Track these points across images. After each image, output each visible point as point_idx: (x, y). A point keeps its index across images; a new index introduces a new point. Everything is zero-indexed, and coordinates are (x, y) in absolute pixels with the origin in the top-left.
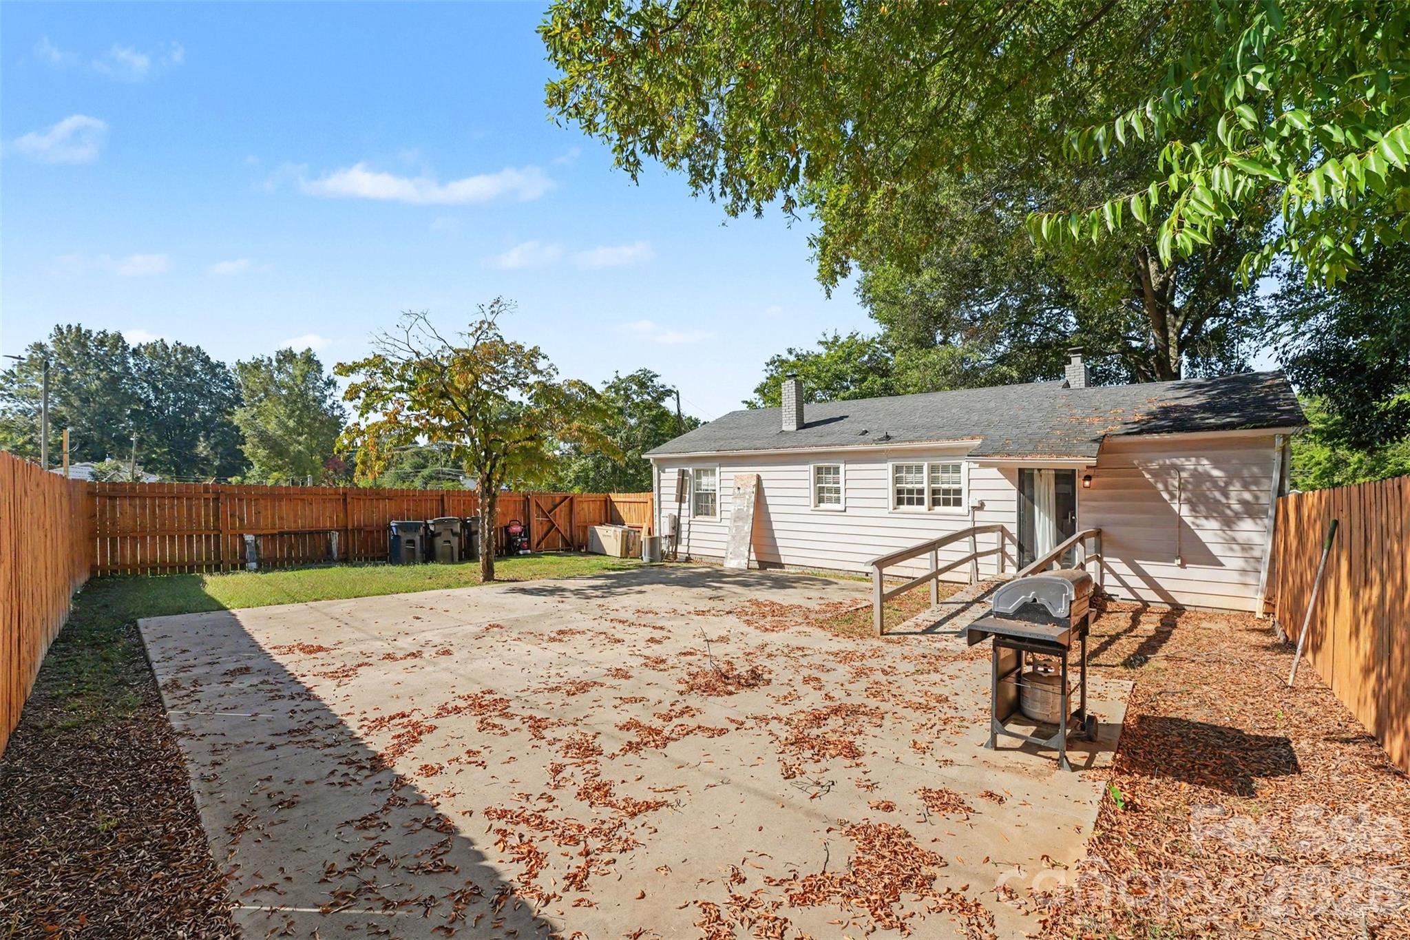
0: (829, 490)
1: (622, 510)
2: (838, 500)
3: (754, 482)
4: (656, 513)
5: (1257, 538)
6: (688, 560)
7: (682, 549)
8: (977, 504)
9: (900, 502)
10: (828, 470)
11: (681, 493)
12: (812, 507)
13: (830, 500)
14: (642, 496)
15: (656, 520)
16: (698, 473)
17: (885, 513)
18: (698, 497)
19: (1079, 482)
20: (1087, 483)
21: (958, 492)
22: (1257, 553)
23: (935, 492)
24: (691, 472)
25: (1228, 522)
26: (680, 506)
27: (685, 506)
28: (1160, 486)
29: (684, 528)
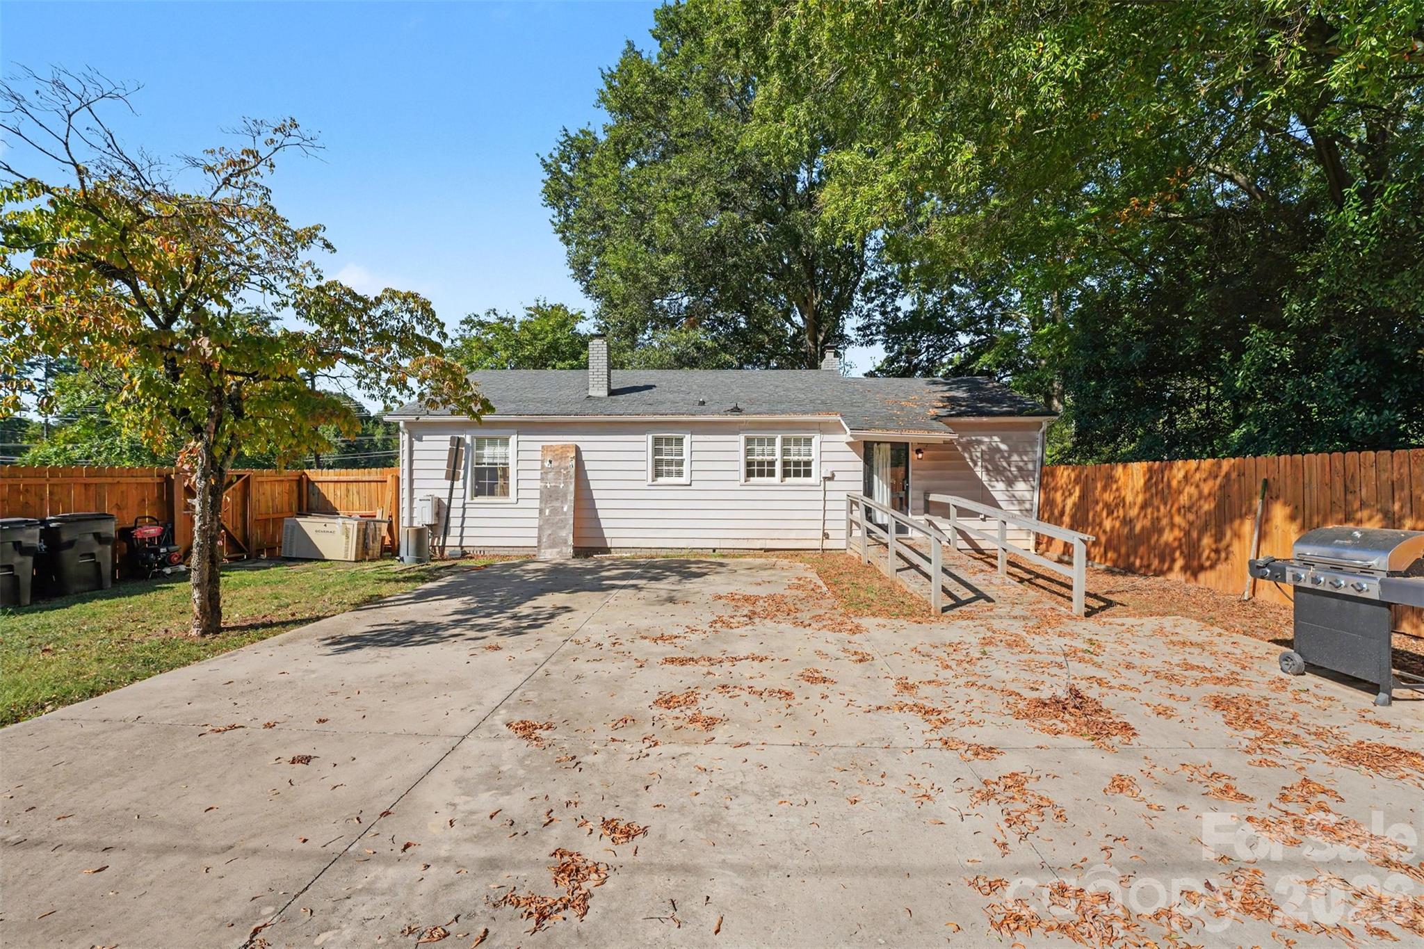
0: (669, 463)
1: (331, 493)
2: (680, 474)
3: (573, 454)
4: (405, 495)
5: (1028, 495)
6: (464, 555)
7: (452, 541)
8: (829, 475)
9: (750, 474)
10: (668, 441)
11: (455, 468)
12: (650, 481)
13: (669, 474)
14: (374, 473)
15: (405, 504)
16: (480, 443)
17: (736, 485)
18: (479, 473)
19: (913, 455)
20: (920, 456)
21: (808, 464)
22: (1027, 506)
23: (785, 463)
24: (468, 439)
25: (1010, 483)
26: (452, 485)
27: (459, 484)
28: (966, 455)
29: (455, 513)
